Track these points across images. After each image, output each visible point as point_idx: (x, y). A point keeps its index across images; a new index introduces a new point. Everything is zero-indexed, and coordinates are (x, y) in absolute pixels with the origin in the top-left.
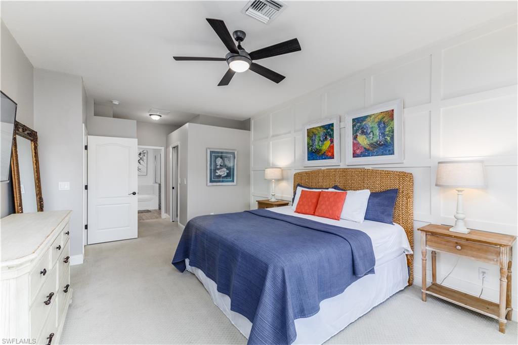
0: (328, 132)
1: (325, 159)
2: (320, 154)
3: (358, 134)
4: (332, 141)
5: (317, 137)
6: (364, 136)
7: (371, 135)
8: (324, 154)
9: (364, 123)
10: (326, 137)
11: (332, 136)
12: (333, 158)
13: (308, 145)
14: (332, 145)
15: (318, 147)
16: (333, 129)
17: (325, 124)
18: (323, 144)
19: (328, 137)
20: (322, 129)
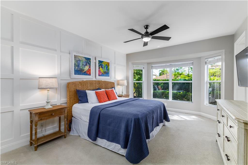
0: (88, 62)
1: (86, 75)
2: (83, 72)
3: (100, 67)
4: (90, 67)
5: (81, 62)
6: (102, 68)
7: (104, 69)
8: (85, 72)
9: (102, 63)
10: (86, 64)
11: (90, 64)
12: (90, 75)
13: (75, 65)
14: (90, 68)
15: (82, 68)
16: (90, 61)
17: (86, 57)
18: (84, 67)
19: (88, 64)
20: (84, 59)
